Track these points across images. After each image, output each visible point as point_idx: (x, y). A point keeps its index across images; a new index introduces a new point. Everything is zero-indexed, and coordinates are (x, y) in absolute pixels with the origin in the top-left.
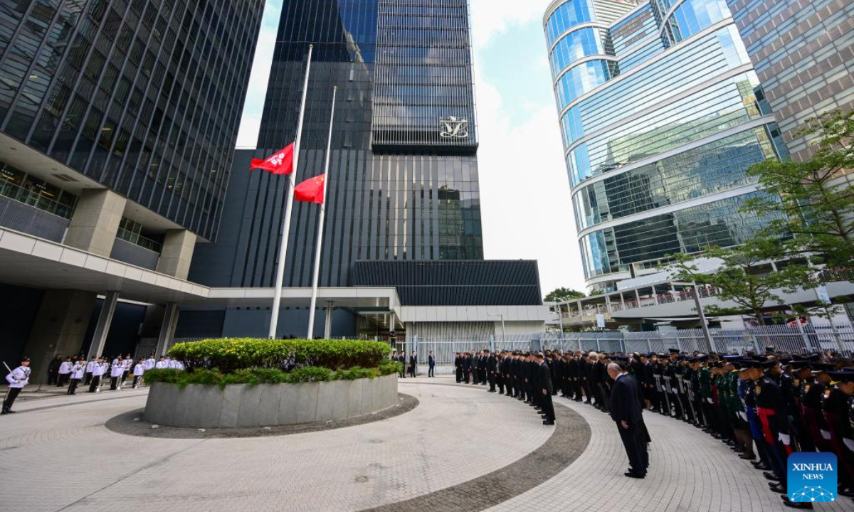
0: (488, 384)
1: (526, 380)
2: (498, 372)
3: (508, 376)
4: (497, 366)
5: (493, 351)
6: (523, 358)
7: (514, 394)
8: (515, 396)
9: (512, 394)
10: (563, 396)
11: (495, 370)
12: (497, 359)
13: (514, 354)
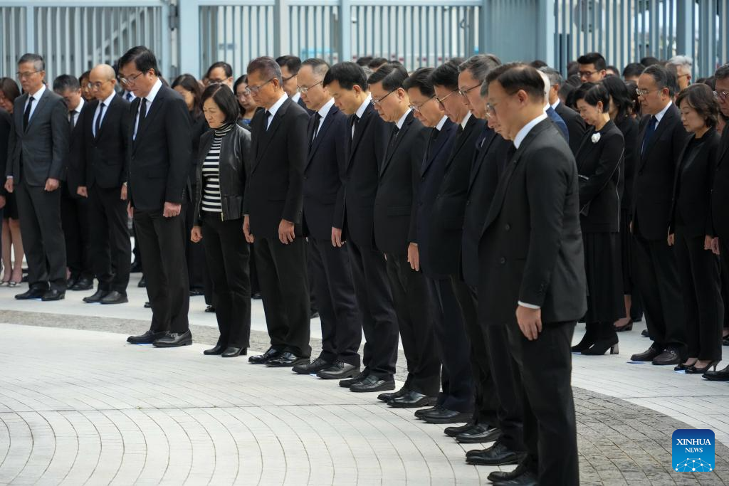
0: (137, 296)
1: (413, 256)
2: (212, 203)
3: (286, 230)
4: (212, 162)
5: (192, 67)
6: (403, 104)
7: (316, 350)
8: (324, 368)
9: (301, 350)
10: (652, 357)
11: (192, 195)
12: (213, 114)
13: (344, 77)
